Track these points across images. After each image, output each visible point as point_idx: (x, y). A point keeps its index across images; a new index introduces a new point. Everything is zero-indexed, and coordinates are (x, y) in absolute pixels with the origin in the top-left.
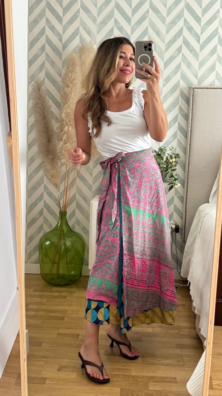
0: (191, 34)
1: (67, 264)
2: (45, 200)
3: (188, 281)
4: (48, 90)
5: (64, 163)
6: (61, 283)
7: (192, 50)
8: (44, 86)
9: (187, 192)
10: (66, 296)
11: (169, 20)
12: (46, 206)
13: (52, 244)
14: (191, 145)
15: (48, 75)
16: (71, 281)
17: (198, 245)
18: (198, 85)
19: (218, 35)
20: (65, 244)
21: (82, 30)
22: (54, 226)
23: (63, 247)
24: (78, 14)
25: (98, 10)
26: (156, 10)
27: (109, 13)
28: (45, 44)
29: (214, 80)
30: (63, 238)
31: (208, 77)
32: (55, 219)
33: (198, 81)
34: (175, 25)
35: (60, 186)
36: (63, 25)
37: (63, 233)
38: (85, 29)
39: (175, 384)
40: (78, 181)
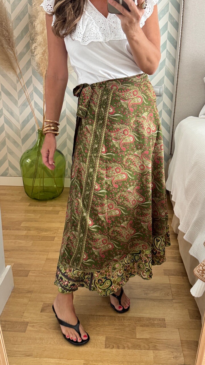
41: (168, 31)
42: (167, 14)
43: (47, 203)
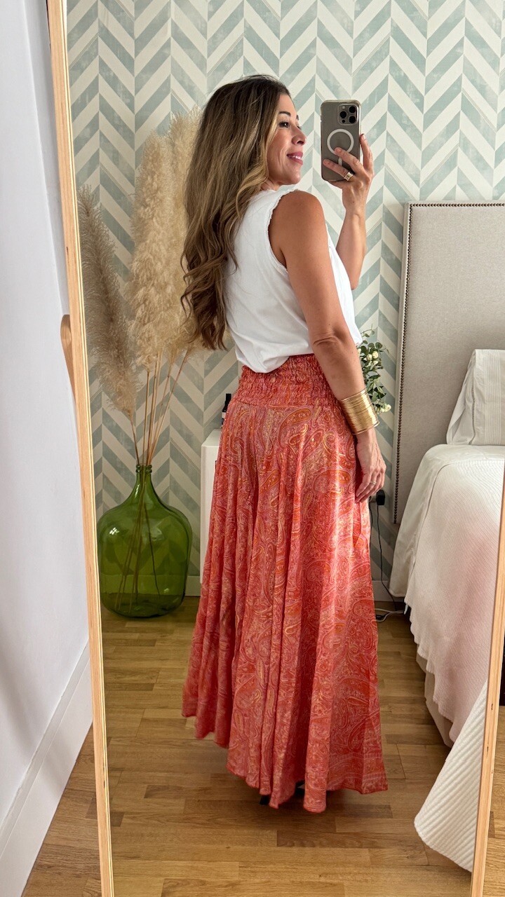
0: (405, 91)
1: (155, 573)
2: (105, 442)
3: (405, 604)
4: (107, 212)
5: (142, 365)
6: (143, 614)
7: (406, 125)
8: (99, 205)
9: (400, 421)
10: (155, 641)
11: (357, 62)
12: (108, 454)
13: (122, 532)
14: (408, 324)
15: (106, 181)
16: (164, 609)
17: (425, 530)
18: (420, 200)
19: (460, 94)
20: (150, 534)
21: (175, 85)
22: (126, 496)
23: (145, 540)
24: (166, 51)
25: (209, 42)
26: (330, 42)
27: (231, 47)
28: (98, 114)
29: (455, 187)
30: (145, 520)
31: (441, 181)
32: (126, 480)
33: (421, 191)
34: (371, 72)
35: (135, 414)
36: (136, 75)
37: (146, 511)
38: (182, 83)
39: (390, 819)
40: (175, 403)
41: (381, 277)
42: (379, 245)
43: (127, 626)
